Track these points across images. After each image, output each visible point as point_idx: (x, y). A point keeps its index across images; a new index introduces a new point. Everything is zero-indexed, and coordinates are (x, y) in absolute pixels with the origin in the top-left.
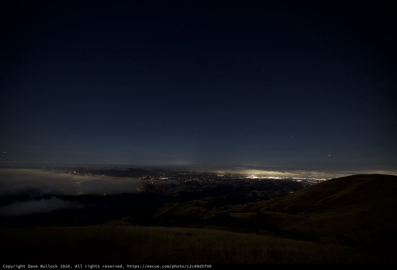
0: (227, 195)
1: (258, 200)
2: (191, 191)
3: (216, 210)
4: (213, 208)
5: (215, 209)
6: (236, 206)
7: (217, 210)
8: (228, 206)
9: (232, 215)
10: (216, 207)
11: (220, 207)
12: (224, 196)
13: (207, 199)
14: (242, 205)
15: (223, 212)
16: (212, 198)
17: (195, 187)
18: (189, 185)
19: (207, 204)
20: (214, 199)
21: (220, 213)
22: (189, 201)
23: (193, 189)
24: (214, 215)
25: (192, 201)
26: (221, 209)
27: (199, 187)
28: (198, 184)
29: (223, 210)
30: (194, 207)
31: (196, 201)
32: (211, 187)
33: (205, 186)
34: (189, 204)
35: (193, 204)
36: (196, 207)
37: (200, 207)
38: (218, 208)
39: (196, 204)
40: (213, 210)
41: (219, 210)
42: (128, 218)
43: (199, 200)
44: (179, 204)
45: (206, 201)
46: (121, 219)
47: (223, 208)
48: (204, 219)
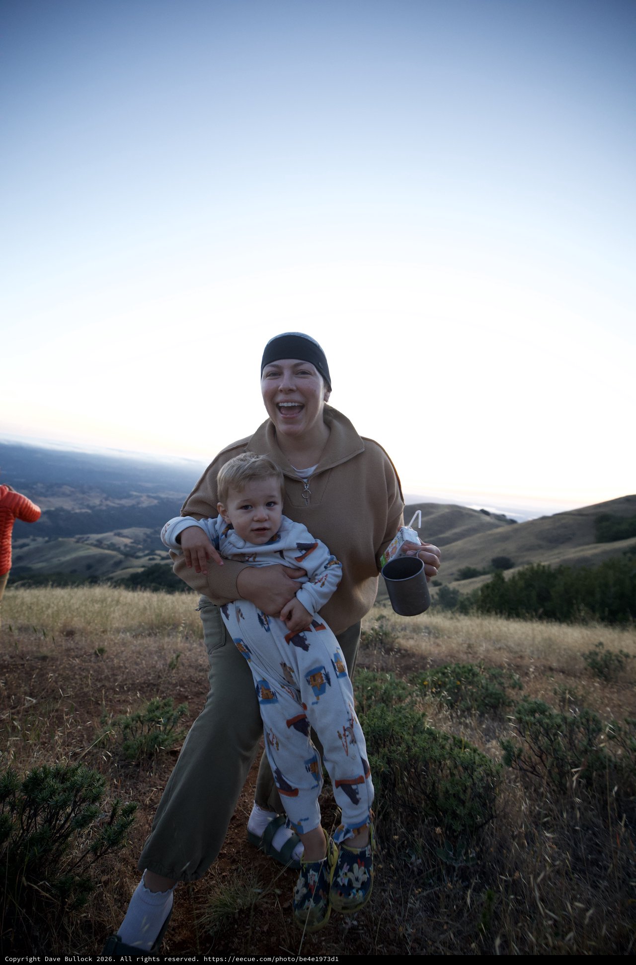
2: (84, 511)
3: (147, 558)
4: (140, 554)
5: (146, 555)
7: (150, 559)
10: (147, 552)
11: (158, 552)
13: (126, 531)
15: (163, 562)
16: (140, 532)
17: (97, 502)
18: (80, 496)
19: (126, 546)
20: (145, 534)
21: (157, 565)
22: (78, 536)
23: (88, 507)
24: (141, 570)
25: (86, 536)
26: (159, 555)
27: (109, 503)
28: (105, 495)
29: (163, 558)
30: (90, 551)
31: (95, 537)
32: (140, 506)
33: (124, 502)
34: (77, 542)
35: (87, 544)
36: (95, 551)
37: (107, 552)
38: (152, 553)
39: (95, 543)
40: (140, 557)
41: (153, 559)
43: (104, 535)
44: (47, 542)
45: (124, 537)
47: (164, 554)
48: (112, 578)
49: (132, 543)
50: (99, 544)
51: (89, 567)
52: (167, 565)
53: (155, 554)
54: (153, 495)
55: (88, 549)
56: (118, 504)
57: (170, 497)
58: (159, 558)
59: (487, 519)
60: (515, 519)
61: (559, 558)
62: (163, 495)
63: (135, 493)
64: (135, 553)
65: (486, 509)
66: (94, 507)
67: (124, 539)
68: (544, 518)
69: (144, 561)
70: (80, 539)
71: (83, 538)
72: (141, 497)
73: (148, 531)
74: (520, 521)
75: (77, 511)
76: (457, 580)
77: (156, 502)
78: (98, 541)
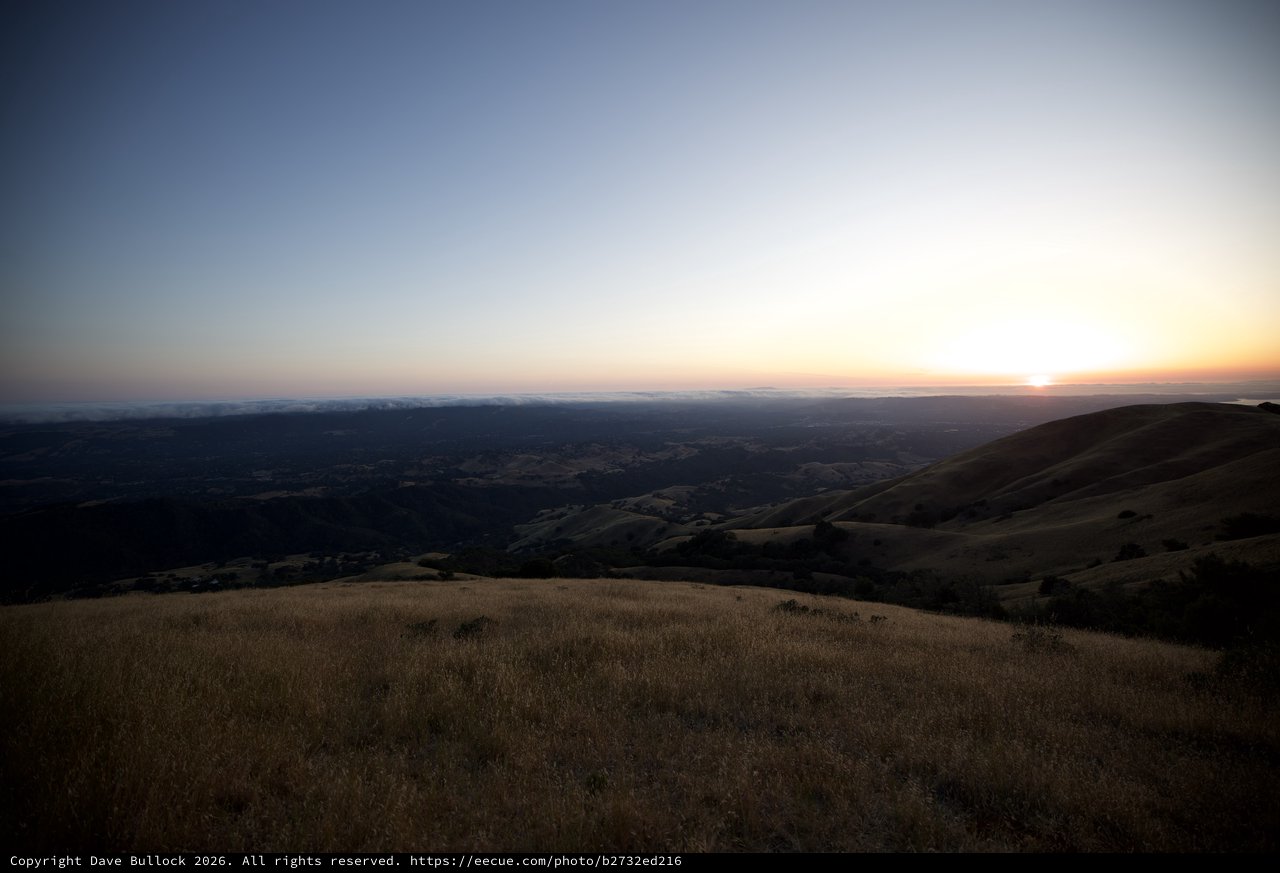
0: (727, 480)
1: (820, 489)
2: (616, 470)
3: (695, 522)
4: (687, 519)
5: (692, 520)
6: (755, 508)
7: (698, 524)
8: (732, 511)
9: (741, 534)
10: (693, 515)
11: (707, 514)
12: (720, 482)
13: (666, 491)
15: (715, 527)
16: (682, 490)
17: (629, 458)
18: (612, 453)
19: (668, 508)
20: (688, 492)
21: (707, 532)
22: (613, 501)
23: (622, 465)
24: (688, 538)
25: (623, 500)
26: (709, 519)
27: (642, 458)
28: (637, 450)
29: (714, 522)
30: (629, 517)
31: (632, 500)
32: (678, 458)
33: (659, 455)
34: (614, 508)
35: (625, 510)
36: (634, 517)
37: (647, 517)
38: (699, 516)
39: (633, 507)
40: (686, 522)
41: (702, 524)
42: (431, 556)
43: (641, 497)
44: (583, 510)
45: (664, 498)
46: (409, 561)
47: (715, 516)
48: (657, 549)
49: (674, 505)
50: (638, 509)
51: (630, 537)
52: (718, 530)
53: (704, 518)
54: (691, 443)
55: (628, 515)
56: (653, 459)
57: (713, 443)
58: (709, 522)
62: (704, 442)
63: (671, 444)
64: (680, 517)
66: (627, 465)
67: (664, 501)
69: (691, 526)
70: (616, 504)
71: (619, 503)
72: (678, 446)
73: (692, 489)
75: (610, 472)
76: (1221, 538)
77: (697, 451)
78: (636, 505)
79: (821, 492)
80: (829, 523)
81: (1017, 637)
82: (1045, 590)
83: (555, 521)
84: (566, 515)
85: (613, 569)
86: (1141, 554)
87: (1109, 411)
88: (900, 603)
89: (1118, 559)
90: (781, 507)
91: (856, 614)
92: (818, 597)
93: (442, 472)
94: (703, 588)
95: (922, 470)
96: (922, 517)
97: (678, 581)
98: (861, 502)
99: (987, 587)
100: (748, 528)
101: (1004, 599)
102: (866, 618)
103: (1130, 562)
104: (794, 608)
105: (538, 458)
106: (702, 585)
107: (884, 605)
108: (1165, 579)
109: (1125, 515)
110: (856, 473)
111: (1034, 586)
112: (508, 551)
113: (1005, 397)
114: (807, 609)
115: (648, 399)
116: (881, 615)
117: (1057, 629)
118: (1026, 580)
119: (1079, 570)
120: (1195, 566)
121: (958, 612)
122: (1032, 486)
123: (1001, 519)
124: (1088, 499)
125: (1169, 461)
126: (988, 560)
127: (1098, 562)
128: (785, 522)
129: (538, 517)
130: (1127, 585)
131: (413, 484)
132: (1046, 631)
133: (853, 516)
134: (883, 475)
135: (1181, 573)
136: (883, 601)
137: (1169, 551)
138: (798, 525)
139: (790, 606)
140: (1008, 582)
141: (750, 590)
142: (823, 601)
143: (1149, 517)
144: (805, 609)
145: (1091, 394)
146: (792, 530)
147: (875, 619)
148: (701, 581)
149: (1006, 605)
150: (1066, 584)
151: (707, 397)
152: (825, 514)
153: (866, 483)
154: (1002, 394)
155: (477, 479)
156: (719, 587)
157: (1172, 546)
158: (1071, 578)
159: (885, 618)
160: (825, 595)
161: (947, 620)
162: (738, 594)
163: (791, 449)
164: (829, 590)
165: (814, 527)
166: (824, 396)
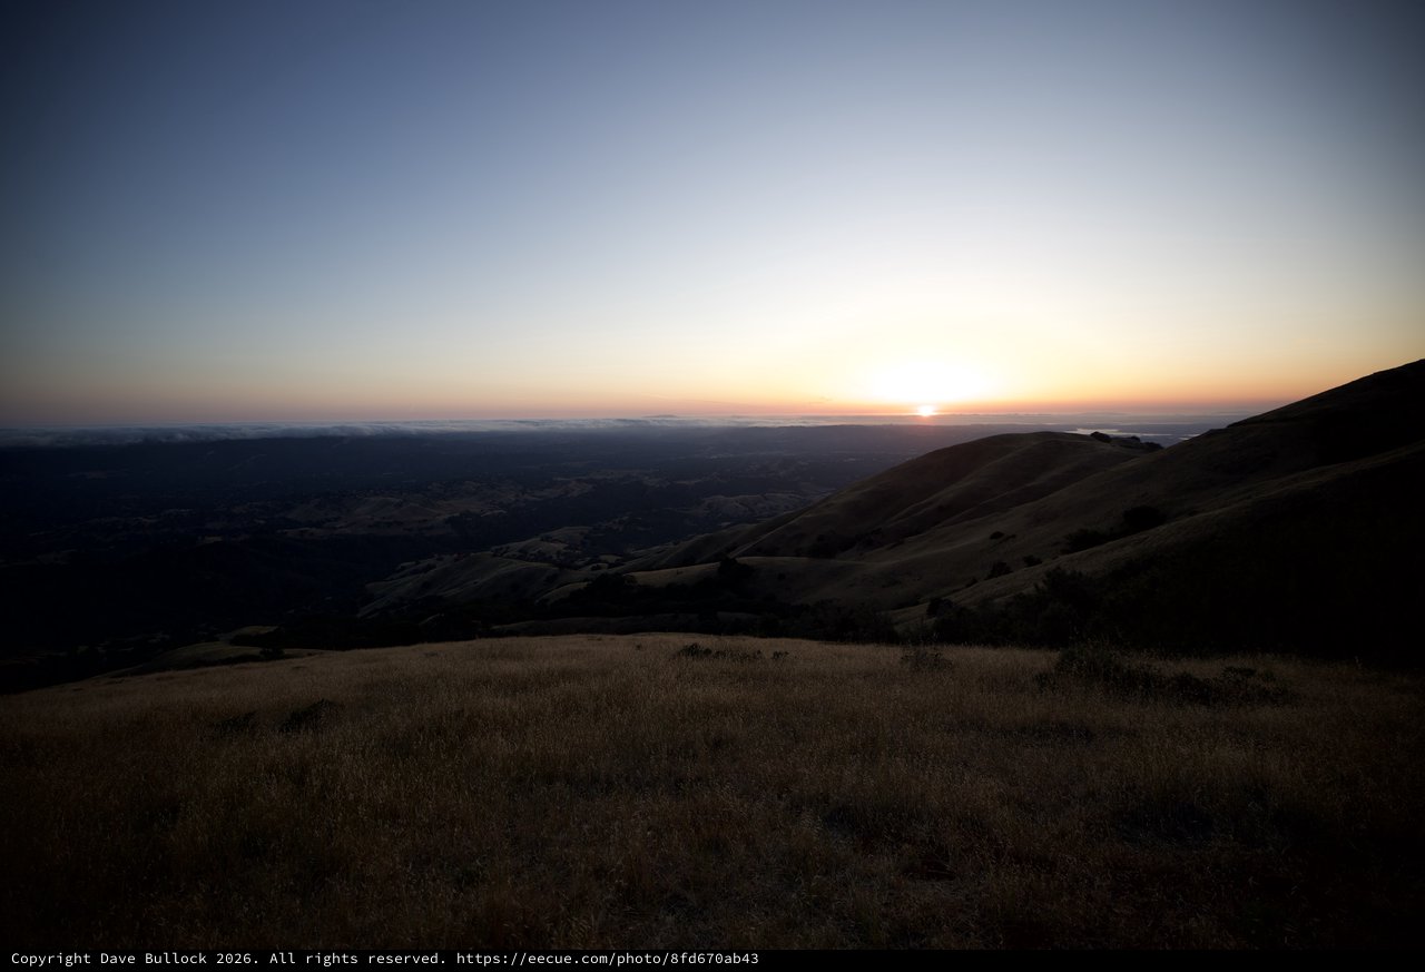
0: (625, 518)
1: (726, 524)
2: (496, 512)
3: (590, 566)
4: (580, 563)
5: (587, 564)
6: (656, 548)
7: (593, 569)
8: (631, 552)
9: (641, 577)
10: (588, 559)
11: (603, 557)
12: (617, 520)
13: (555, 534)
14: (675, 544)
15: (612, 571)
16: (575, 532)
17: (512, 497)
18: (489, 492)
19: (558, 553)
20: (582, 534)
21: (603, 576)
22: (494, 548)
23: (502, 506)
24: (583, 585)
25: (504, 546)
26: (606, 562)
27: (527, 496)
28: (521, 488)
29: (611, 566)
30: (513, 566)
31: (516, 546)
32: (569, 495)
33: (546, 493)
34: (494, 556)
35: (508, 557)
36: (517, 565)
37: (535, 564)
38: (595, 559)
39: (518, 554)
40: (580, 567)
41: (599, 568)
42: (248, 630)
43: (529, 541)
44: (456, 560)
45: (554, 541)
46: (217, 640)
47: (612, 559)
48: (547, 600)
49: (566, 548)
50: (523, 555)
51: (515, 588)
52: (617, 574)
54: (584, 478)
55: (510, 563)
56: (540, 497)
57: (608, 477)
58: (606, 565)
59: (1107, 447)
60: (1156, 442)
61: (1249, 497)
62: (599, 477)
63: (559, 479)
64: (573, 562)
65: (1101, 431)
66: (509, 505)
67: (555, 544)
68: (1213, 435)
69: (586, 571)
70: (497, 550)
71: (501, 549)
72: (569, 482)
73: (586, 529)
74: (1166, 445)
75: (488, 513)
76: (1065, 552)
77: (591, 486)
78: (520, 551)
79: (727, 527)
80: (734, 559)
81: (905, 659)
82: (932, 611)
83: (421, 575)
84: (434, 567)
85: (495, 627)
86: (1008, 571)
87: (983, 440)
88: (803, 637)
89: (990, 577)
90: (685, 544)
91: (759, 652)
92: (722, 637)
93: (262, 522)
94: (599, 640)
95: (824, 501)
96: (825, 548)
97: (571, 633)
98: (766, 536)
99: (883, 613)
100: (649, 568)
101: (897, 624)
102: (768, 655)
103: (1000, 578)
104: (697, 652)
105: (398, 500)
106: (599, 636)
107: (789, 640)
108: (1025, 592)
109: (996, 535)
110: (760, 505)
111: (922, 609)
112: (359, 615)
113: (898, 427)
114: (710, 652)
115: (532, 428)
116: (784, 651)
117: (939, 647)
118: (917, 603)
119: (958, 590)
120: (1046, 578)
121: (858, 639)
122: (921, 513)
123: (894, 546)
124: (967, 523)
125: (1029, 485)
126: (884, 587)
127: (975, 581)
128: (688, 559)
129: (398, 572)
130: (997, 600)
131: (219, 539)
132: (929, 650)
133: (757, 551)
134: (787, 507)
135: (1036, 586)
136: (787, 636)
137: (1030, 565)
138: (701, 563)
139: (692, 651)
140: (901, 606)
141: (651, 637)
142: (728, 642)
143: (1014, 536)
144: (708, 652)
145: (968, 424)
146: (697, 569)
147: (777, 655)
148: (598, 632)
149: (898, 629)
150: (949, 603)
151: (601, 426)
152: (729, 550)
153: (769, 516)
154: (894, 423)
155: (314, 529)
156: (618, 637)
157: (1031, 561)
158: (953, 598)
159: (787, 653)
160: (732, 635)
161: (845, 649)
162: (637, 643)
163: (693, 482)
164: (735, 629)
165: (716, 565)
166: (726, 425)
